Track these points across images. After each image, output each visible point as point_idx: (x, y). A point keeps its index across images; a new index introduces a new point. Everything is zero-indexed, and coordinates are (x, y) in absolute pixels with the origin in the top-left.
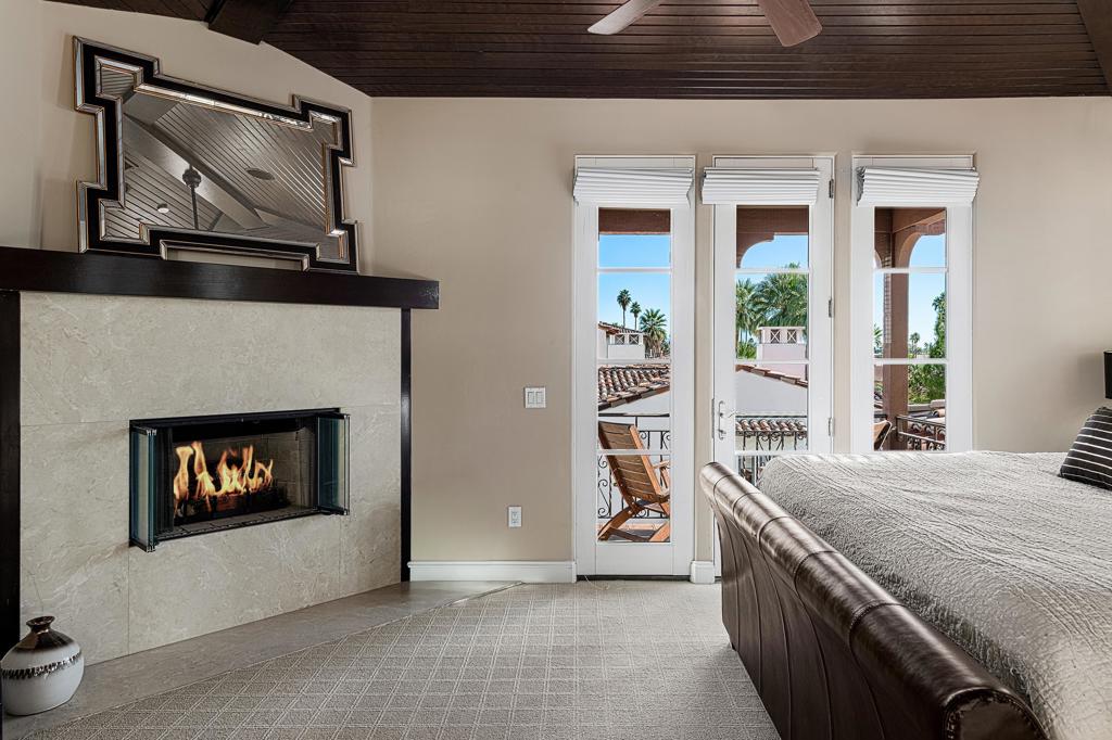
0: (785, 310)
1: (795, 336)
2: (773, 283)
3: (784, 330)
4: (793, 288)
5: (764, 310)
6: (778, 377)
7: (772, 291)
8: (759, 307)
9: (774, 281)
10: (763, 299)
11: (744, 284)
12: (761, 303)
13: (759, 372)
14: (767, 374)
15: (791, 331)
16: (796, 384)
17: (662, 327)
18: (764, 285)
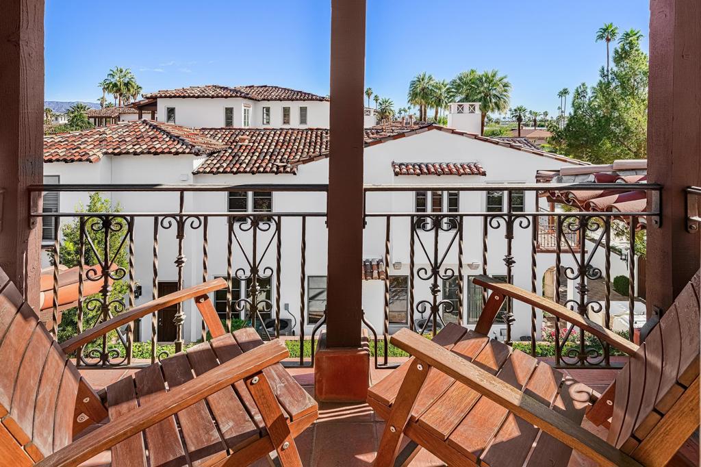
0: (467, 96)
1: (474, 109)
2: (460, 80)
3: (466, 105)
4: (473, 83)
5: (454, 96)
6: (462, 134)
7: (459, 85)
8: (451, 94)
9: (460, 79)
10: (453, 90)
11: (441, 82)
12: (453, 92)
13: (447, 130)
14: (453, 132)
15: (472, 105)
16: (475, 138)
17: (392, 108)
18: (454, 82)
